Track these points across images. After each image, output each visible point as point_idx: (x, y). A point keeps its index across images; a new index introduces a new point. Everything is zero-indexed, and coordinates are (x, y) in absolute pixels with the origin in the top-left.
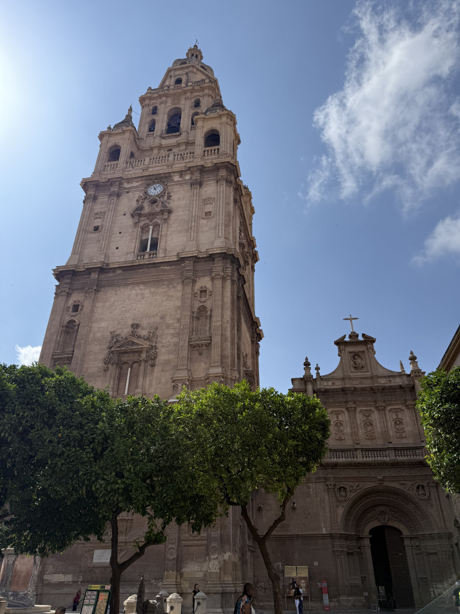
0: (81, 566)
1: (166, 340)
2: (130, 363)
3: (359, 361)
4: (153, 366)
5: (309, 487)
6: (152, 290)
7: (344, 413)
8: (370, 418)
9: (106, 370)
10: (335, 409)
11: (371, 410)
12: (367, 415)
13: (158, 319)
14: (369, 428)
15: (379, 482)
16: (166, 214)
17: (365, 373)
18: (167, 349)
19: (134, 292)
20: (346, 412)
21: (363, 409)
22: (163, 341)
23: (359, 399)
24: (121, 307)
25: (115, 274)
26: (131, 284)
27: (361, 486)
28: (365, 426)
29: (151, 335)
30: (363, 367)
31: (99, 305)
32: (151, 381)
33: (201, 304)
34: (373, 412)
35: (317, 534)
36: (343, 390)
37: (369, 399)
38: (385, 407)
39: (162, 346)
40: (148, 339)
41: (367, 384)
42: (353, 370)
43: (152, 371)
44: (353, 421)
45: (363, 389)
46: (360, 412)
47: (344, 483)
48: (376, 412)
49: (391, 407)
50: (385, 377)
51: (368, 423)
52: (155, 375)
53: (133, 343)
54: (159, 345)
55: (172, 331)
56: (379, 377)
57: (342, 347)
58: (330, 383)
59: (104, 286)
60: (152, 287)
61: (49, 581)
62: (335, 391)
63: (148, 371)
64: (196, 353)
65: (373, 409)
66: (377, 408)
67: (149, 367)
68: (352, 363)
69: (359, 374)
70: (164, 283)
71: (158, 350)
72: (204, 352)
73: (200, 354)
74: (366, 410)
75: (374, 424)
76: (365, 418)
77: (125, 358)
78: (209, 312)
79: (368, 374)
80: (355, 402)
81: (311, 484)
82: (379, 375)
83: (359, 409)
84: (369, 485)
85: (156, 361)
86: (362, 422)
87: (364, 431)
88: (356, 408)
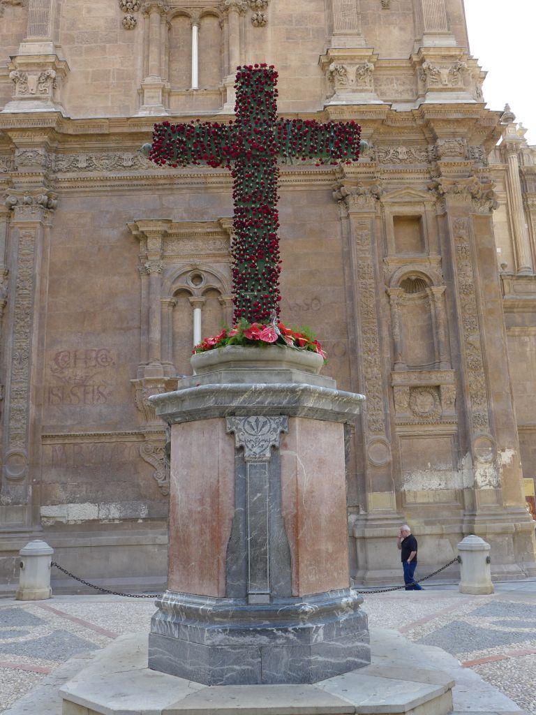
0: (138, 486)
2: (196, 15)
4: (260, 23)
5: (524, 344)
9: (129, 26)
43: (260, 38)
52: (269, 46)
61: (58, 519)
63: (251, 36)
73: (385, 7)
81: (526, 339)
85: (269, 15)
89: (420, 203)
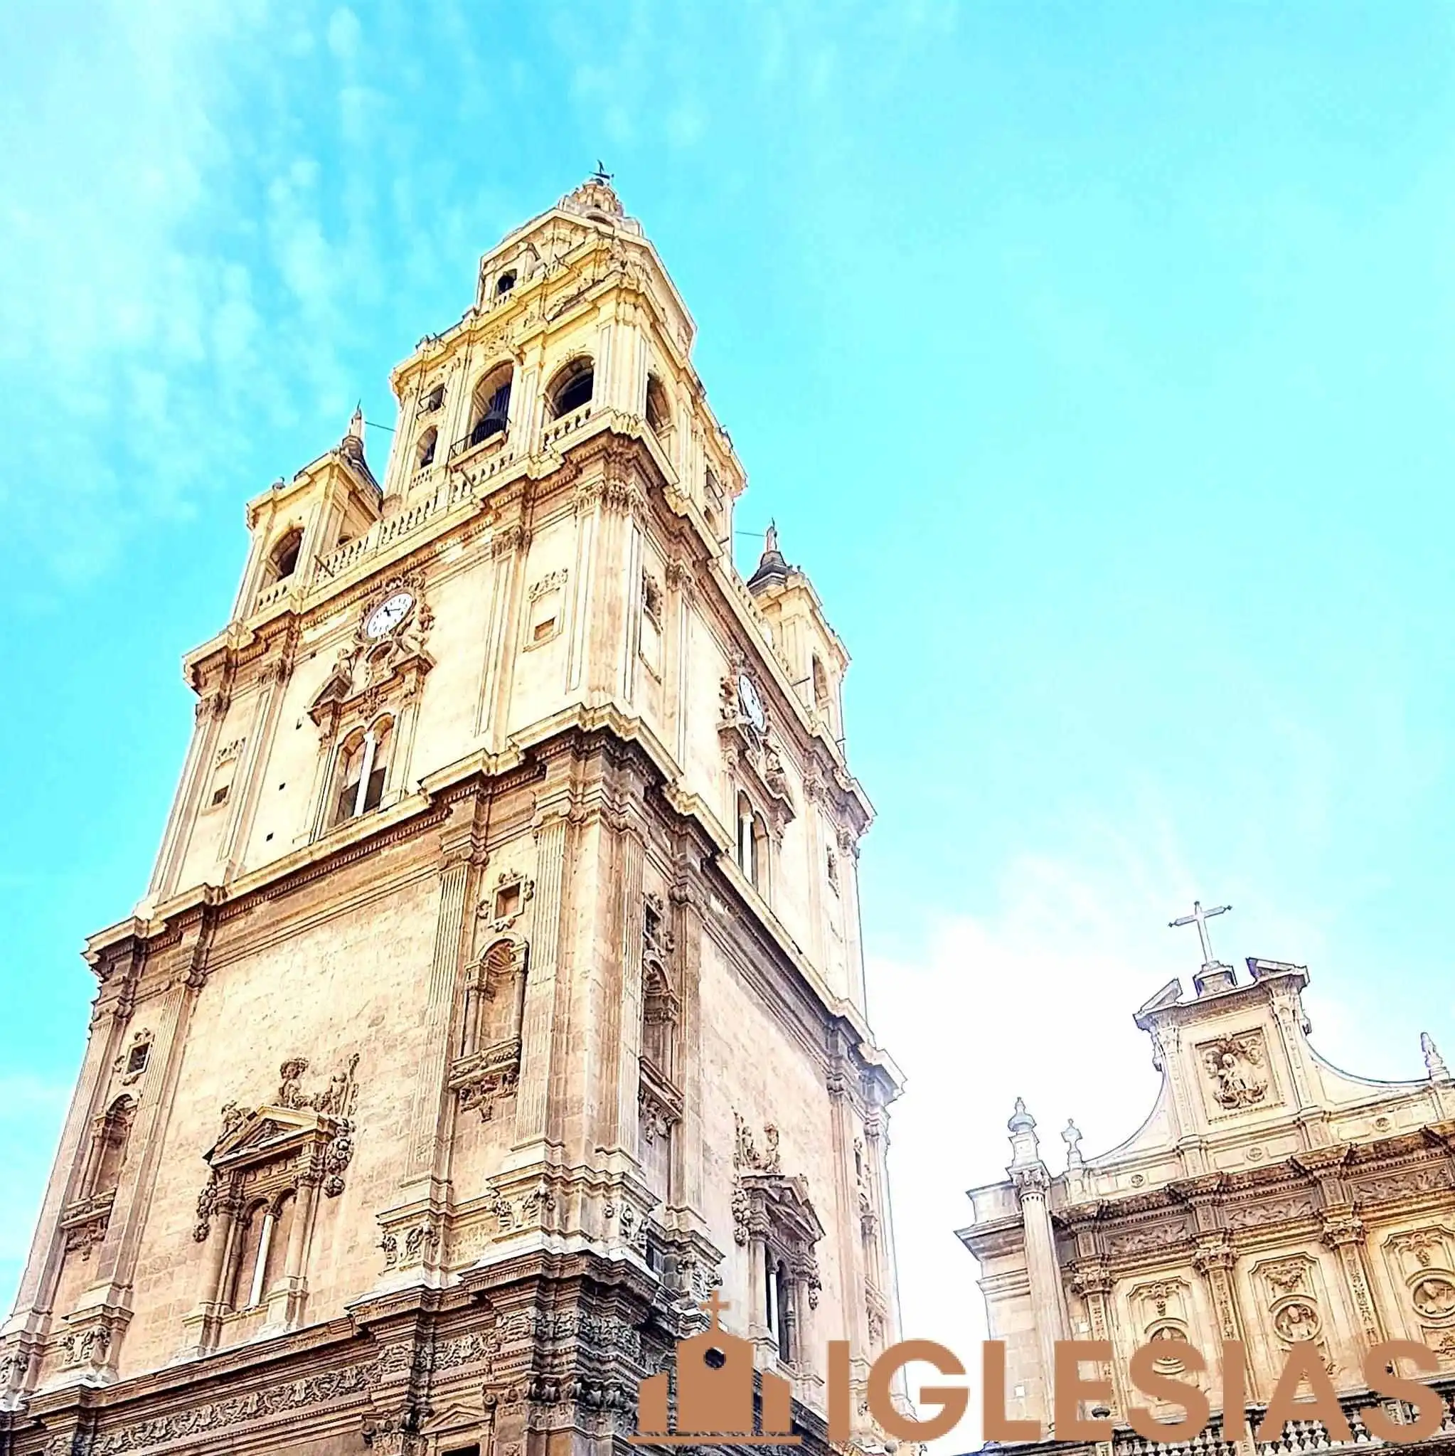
1: (382, 1095)
2: (271, 1199)
3: (1241, 1070)
4: (334, 1192)
6: (353, 934)
7: (1188, 1285)
8: (1300, 1290)
10: (1148, 1278)
11: (1302, 1256)
12: (1285, 1279)
13: (360, 1031)
14: (1300, 1331)
16: (412, 676)
17: (1268, 1114)
18: (383, 1124)
19: (299, 958)
20: (1197, 1284)
21: (1264, 1256)
22: (373, 1101)
23: (1250, 1221)
24: (259, 1018)
25: (250, 918)
26: (293, 934)
28: (1280, 1328)
29: (337, 1087)
30: (1257, 1093)
31: (199, 1026)
32: (326, 1248)
33: (500, 937)
34: (1312, 1261)
36: (1177, 1196)
37: (1293, 1214)
38: (1362, 1232)
39: (367, 1120)
40: (326, 1102)
41: (1278, 1151)
42: (1217, 1110)
43: (332, 1212)
44: (1225, 1312)
45: (1262, 1178)
46: (1254, 1272)
48: (1326, 1260)
49: (1393, 1230)
50: (1357, 1111)
51: (1293, 1312)
52: (341, 1220)
53: (275, 1127)
54: (357, 1119)
55: (401, 1057)
56: (1327, 1117)
57: (1165, 1032)
58: (1125, 1181)
59: (217, 966)
60: (350, 926)
62: (1146, 1207)
63: (322, 1213)
64: (474, 1115)
65: (1311, 1249)
66: (1327, 1240)
67: (324, 1199)
68: (1215, 1085)
69: (1244, 1121)
70: (388, 900)
71: (352, 1136)
72: (500, 1105)
73: (486, 1117)
74: (1283, 1260)
75: (1320, 1311)
76: (1280, 1293)
77: (258, 1184)
78: (521, 957)
79: (1283, 1115)
80: (1228, 1235)
82: (1329, 1107)
83: (1247, 1263)
85: (348, 1175)
86: (1265, 1313)
87: (1275, 1343)
88: (1235, 1260)
89: (475, 1425)
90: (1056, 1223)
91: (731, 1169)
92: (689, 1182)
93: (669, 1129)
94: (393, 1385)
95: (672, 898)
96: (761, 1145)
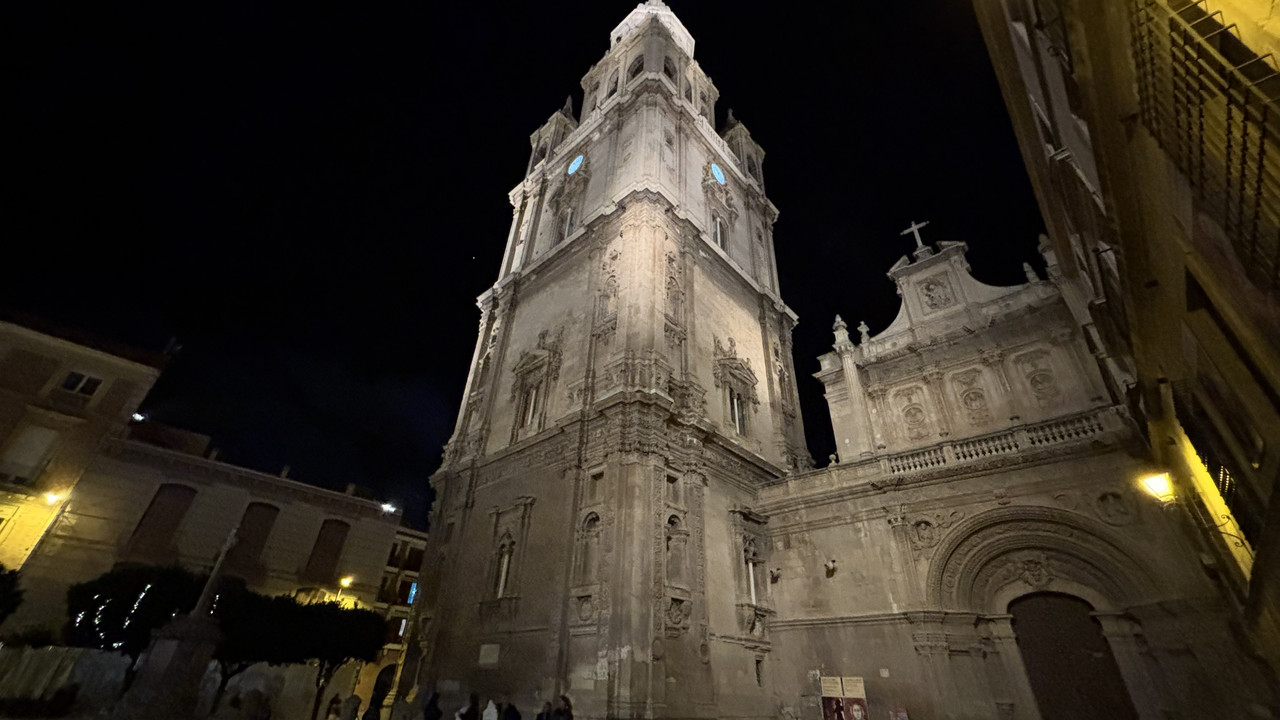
2: (535, 385)
3: (938, 291)
4: (555, 379)
5: (858, 531)
6: (562, 283)
7: (921, 389)
8: (975, 385)
10: (902, 387)
11: (975, 370)
12: (968, 381)
13: (565, 318)
14: (976, 404)
15: (1001, 501)
18: (572, 351)
20: (925, 388)
21: (957, 371)
22: (569, 342)
23: (947, 357)
25: (529, 282)
27: (961, 514)
28: (966, 403)
29: (557, 339)
30: (947, 300)
32: (552, 400)
34: (980, 372)
35: (879, 616)
36: (913, 349)
37: (967, 351)
39: (567, 350)
41: (958, 325)
42: (928, 309)
43: (554, 387)
44: (939, 399)
45: (952, 337)
46: (952, 379)
47: (925, 513)
48: (986, 371)
49: (1019, 353)
50: (994, 302)
51: (972, 396)
52: (558, 390)
53: (535, 357)
54: (563, 350)
55: (578, 326)
56: (981, 306)
57: (902, 279)
58: (886, 345)
59: (519, 302)
62: (898, 356)
63: (551, 388)
64: (601, 343)
65: (979, 367)
66: (985, 362)
67: (552, 382)
68: (927, 300)
69: (942, 313)
70: (574, 269)
71: (561, 357)
72: (611, 339)
73: (606, 344)
74: (966, 373)
75: (985, 394)
76: (965, 387)
77: (531, 380)
79: (959, 308)
80: (938, 364)
81: (860, 525)
82: (981, 301)
83: (948, 376)
84: (981, 509)
85: (560, 371)
86: (959, 397)
87: (966, 412)
88: (943, 374)
89: (600, 464)
90: (858, 366)
91: (712, 357)
92: (690, 363)
93: (681, 342)
94: (573, 449)
95: (681, 253)
96: (726, 346)
